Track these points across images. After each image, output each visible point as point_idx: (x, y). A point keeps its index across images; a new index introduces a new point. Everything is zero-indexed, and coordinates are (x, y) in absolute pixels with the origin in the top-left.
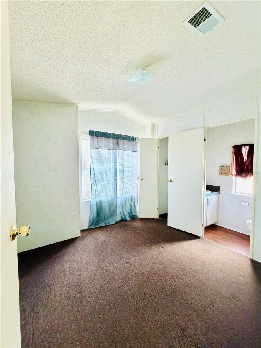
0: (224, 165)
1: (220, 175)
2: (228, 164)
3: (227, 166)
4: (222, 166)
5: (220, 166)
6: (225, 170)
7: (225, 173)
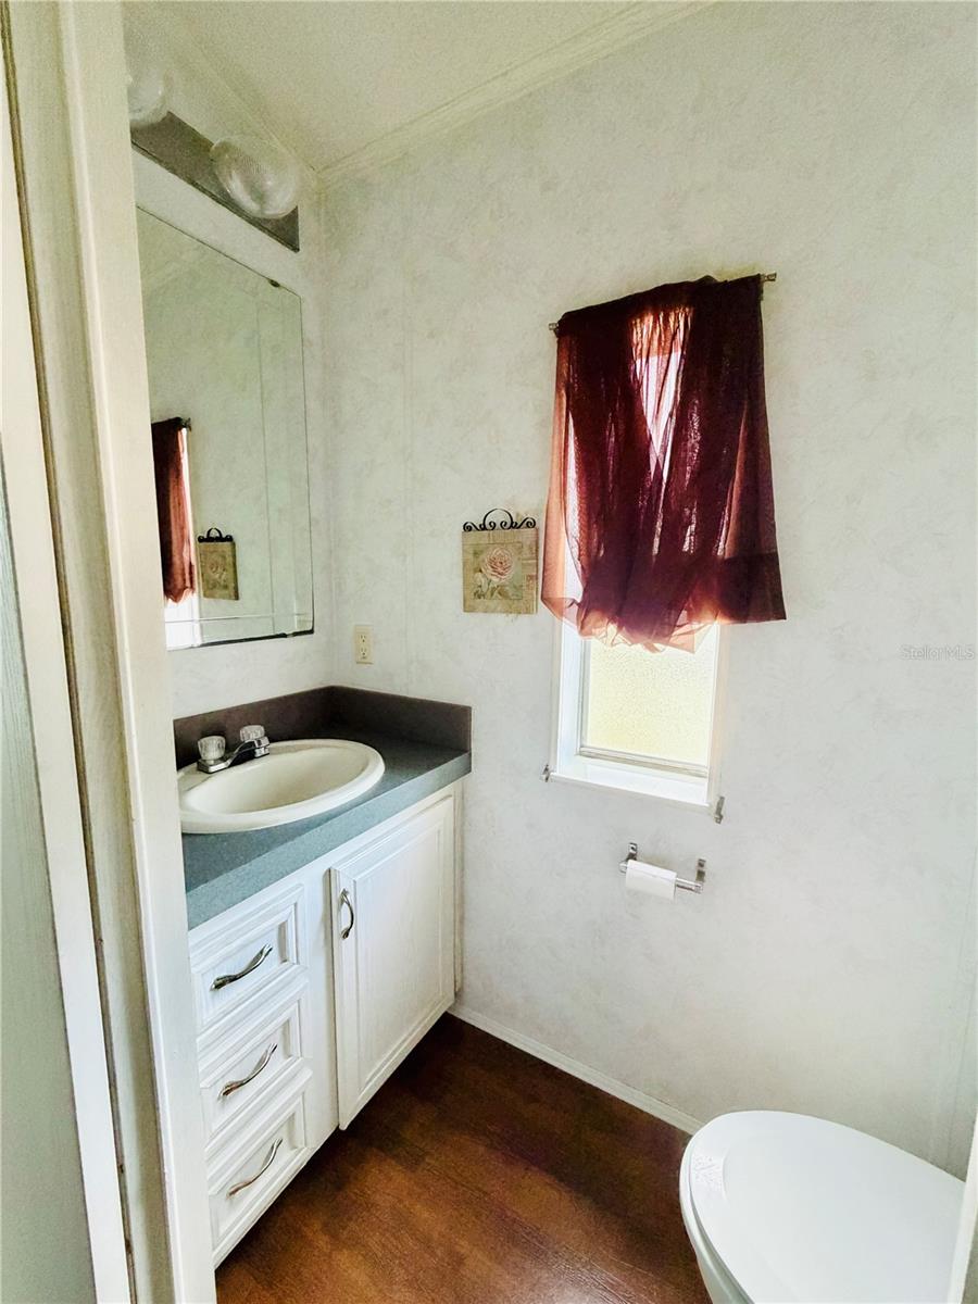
0: (497, 518)
1: (468, 608)
2: (522, 511)
3: (514, 526)
4: (483, 528)
5: (467, 528)
6: (498, 566)
7: (503, 594)
